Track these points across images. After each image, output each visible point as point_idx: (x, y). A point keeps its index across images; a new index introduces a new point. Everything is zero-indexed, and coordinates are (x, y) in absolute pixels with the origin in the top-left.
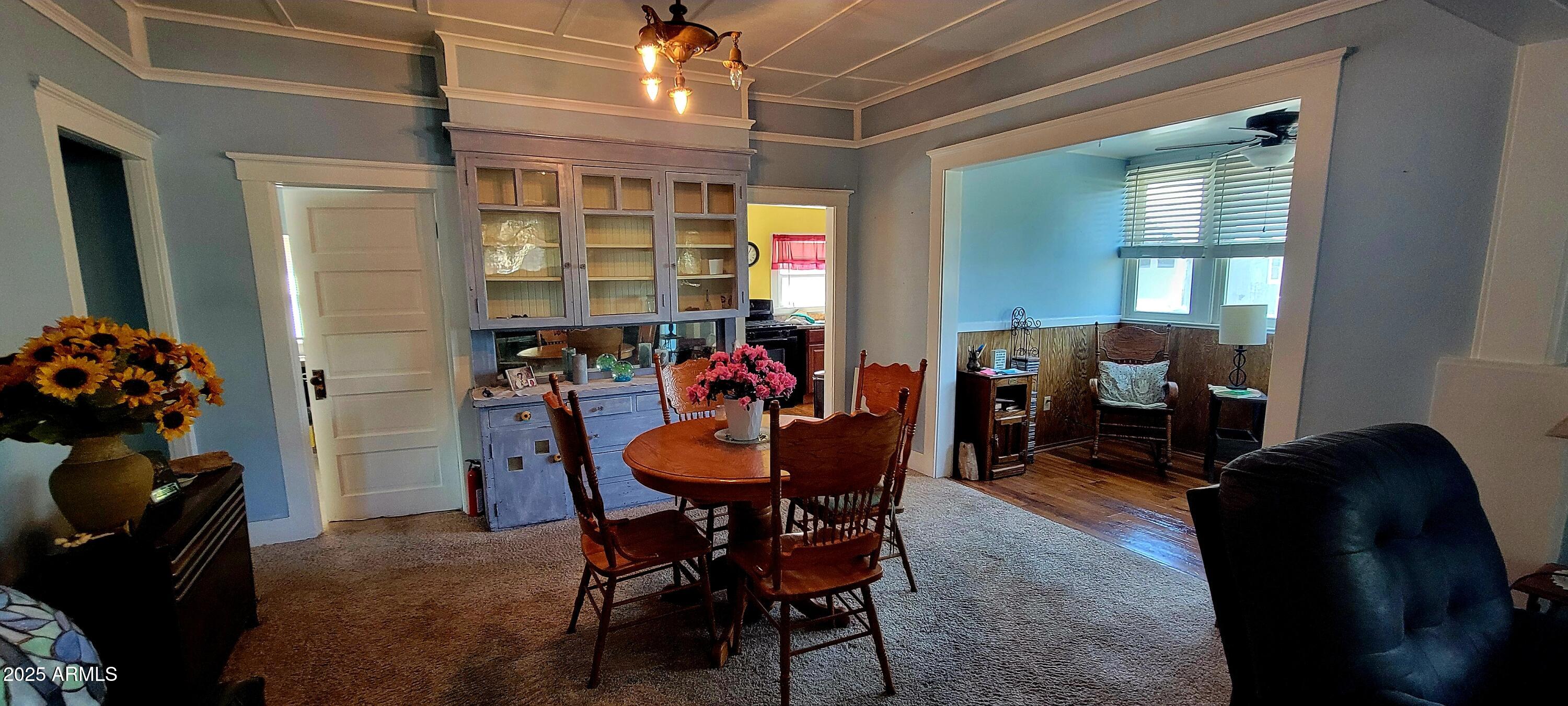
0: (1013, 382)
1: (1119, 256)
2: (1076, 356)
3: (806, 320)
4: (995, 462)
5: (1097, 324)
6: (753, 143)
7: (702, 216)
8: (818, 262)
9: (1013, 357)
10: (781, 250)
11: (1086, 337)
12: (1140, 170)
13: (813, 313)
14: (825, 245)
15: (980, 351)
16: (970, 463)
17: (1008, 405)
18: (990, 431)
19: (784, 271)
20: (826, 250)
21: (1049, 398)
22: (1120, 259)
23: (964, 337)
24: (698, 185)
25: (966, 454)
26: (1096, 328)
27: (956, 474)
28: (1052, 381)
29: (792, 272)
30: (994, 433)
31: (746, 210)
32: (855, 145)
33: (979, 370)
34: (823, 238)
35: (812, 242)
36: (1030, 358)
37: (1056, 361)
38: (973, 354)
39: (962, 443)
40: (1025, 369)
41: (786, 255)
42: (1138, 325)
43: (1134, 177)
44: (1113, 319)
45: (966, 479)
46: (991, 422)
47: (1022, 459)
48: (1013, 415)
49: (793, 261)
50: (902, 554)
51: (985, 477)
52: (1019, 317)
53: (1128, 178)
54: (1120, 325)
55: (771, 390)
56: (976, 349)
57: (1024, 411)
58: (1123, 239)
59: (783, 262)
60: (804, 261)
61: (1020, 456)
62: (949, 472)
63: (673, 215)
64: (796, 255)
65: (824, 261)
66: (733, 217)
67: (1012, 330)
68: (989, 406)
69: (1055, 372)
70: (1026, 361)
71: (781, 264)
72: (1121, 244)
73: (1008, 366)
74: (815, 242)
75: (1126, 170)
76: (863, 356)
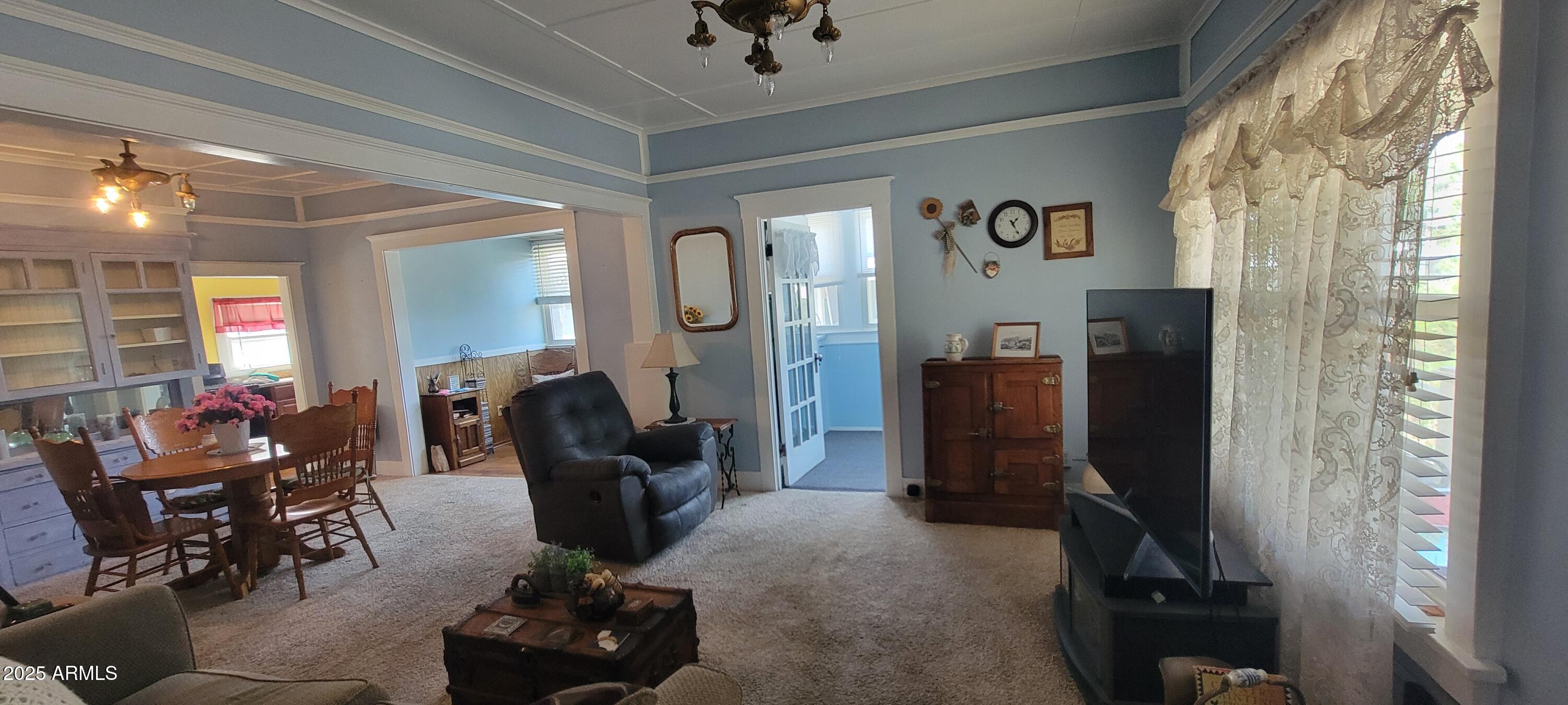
0: (465, 396)
1: (537, 304)
2: (516, 374)
3: (269, 378)
4: (460, 455)
5: (527, 351)
6: (190, 225)
7: (140, 291)
8: (274, 323)
9: (466, 380)
10: (226, 313)
11: (522, 361)
12: (540, 246)
13: (275, 372)
14: (280, 308)
15: (436, 378)
16: (441, 459)
17: (465, 413)
18: (453, 434)
19: (231, 334)
20: (282, 309)
21: (501, 406)
22: (538, 306)
23: (421, 370)
24: (132, 265)
25: (437, 453)
26: (528, 354)
27: (432, 470)
28: (501, 395)
29: (243, 334)
30: (456, 434)
31: (191, 284)
32: (301, 225)
33: (438, 392)
34: (277, 299)
35: (264, 304)
36: (476, 379)
37: (501, 379)
38: (432, 381)
39: (432, 447)
40: (475, 387)
41: (233, 317)
42: (557, 349)
43: (537, 250)
44: (541, 346)
45: (440, 472)
46: (451, 425)
47: (481, 450)
48: (469, 420)
49: (243, 324)
50: (381, 507)
51: (454, 466)
52: (466, 352)
53: (534, 251)
54: (546, 350)
55: (256, 412)
56: (433, 377)
57: (477, 416)
58: (538, 292)
59: (230, 324)
60: (256, 324)
61: (480, 448)
62: (426, 468)
63: (104, 291)
64: (245, 318)
65: (282, 321)
66: (178, 290)
67: (461, 361)
68: (447, 417)
69: (502, 388)
70: (475, 381)
71: (227, 328)
72: (538, 296)
73: (463, 386)
74: (268, 304)
75: (531, 246)
76: (330, 385)
